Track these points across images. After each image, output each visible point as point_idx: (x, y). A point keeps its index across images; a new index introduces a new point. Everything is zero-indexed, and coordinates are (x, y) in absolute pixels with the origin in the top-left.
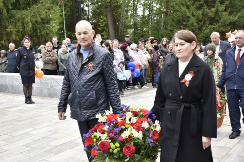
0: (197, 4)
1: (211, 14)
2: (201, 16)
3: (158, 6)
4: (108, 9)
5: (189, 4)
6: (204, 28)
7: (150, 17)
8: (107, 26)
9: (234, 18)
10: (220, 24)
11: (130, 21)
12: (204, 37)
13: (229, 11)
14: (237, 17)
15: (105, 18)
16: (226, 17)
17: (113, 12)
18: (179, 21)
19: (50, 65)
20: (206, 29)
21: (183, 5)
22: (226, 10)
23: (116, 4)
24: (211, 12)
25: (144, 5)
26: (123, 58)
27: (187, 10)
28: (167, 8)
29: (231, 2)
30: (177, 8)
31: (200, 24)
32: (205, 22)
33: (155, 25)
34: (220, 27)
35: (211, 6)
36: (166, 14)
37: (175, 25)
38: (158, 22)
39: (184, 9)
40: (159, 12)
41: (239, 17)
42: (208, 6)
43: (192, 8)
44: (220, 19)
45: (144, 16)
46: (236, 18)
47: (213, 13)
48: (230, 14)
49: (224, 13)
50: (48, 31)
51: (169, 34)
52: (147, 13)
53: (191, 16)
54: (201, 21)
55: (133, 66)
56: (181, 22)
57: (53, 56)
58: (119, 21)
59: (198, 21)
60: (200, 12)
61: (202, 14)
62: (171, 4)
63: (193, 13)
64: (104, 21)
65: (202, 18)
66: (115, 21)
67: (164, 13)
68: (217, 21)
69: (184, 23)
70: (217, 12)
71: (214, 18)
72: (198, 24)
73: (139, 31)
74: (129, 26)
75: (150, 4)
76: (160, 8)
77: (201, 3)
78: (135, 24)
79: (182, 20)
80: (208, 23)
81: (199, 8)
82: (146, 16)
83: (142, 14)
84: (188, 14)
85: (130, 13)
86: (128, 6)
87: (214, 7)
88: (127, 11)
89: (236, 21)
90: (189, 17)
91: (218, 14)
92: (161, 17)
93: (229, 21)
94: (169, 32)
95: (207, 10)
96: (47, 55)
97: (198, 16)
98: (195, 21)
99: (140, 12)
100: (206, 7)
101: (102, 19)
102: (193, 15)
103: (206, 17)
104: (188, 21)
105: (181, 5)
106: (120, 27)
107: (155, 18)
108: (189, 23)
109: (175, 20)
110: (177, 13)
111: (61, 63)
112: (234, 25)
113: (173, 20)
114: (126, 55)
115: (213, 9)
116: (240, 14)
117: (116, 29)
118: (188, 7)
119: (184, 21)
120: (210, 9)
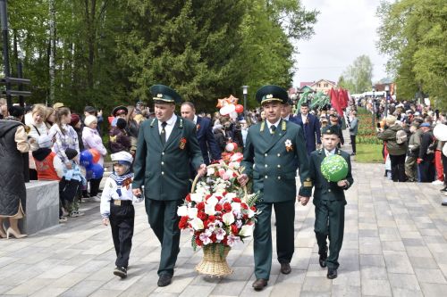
0: (152, 46)
1: (178, 66)
2: (162, 68)
5: (138, 44)
9: (216, 75)
10: (194, 83)
13: (206, 61)
16: (203, 72)
18: (120, 74)
21: (127, 45)
22: (201, 61)
24: (178, 62)
27: (135, 55)
29: (209, 47)
32: (168, 78)
34: (194, 89)
35: (176, 51)
39: (130, 53)
41: (224, 73)
42: (171, 50)
43: (144, 52)
44: (194, 75)
46: (219, 75)
47: (181, 63)
48: (210, 65)
49: (199, 65)
51: (101, 98)
53: (143, 66)
54: (161, 77)
59: (157, 76)
60: (160, 60)
61: (164, 65)
63: (146, 61)
65: (164, 71)
68: (190, 79)
69: (131, 80)
70: (189, 62)
71: (183, 73)
77: (160, 44)
79: (126, 73)
80: (173, 79)
81: (158, 52)
84: (138, 64)
87: (181, 53)
89: (219, 80)
90: (140, 69)
91: (189, 66)
93: (209, 79)
94: (102, 96)
95: (171, 58)
97: (157, 68)
98: (152, 77)
100: (169, 53)
102: (146, 65)
103: (169, 70)
104: (139, 76)
105: (124, 47)
108: (139, 81)
109: (112, 72)
110: (118, 60)
113: (108, 73)
115: (182, 57)
116: (224, 69)
118: (137, 51)
119: (131, 76)
120: (175, 56)
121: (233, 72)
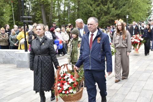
0: (97, 3)
1: (105, 9)
2: (99, 10)
3: (73, 4)
4: (42, 6)
5: (92, 3)
6: (101, 18)
7: (69, 11)
8: (41, 17)
9: (118, 12)
10: (110, 15)
11: (56, 14)
12: (101, 23)
13: (115, 7)
14: (120, 11)
15: (40, 12)
16: (114, 11)
17: (45, 8)
18: (86, 13)
19: (4, 43)
20: (102, 18)
21: (88, 3)
22: (113, 7)
23: (47, 3)
24: (105, 8)
25: (64, 4)
26: (52, 37)
27: (90, 7)
28: (79, 5)
29: (116, 2)
30: (85, 5)
31: (99, 15)
32: (102, 14)
33: (72, 16)
34: (110, 17)
35: (105, 4)
36: (78, 9)
37: (84, 16)
38: (74, 14)
39: (89, 6)
40: (74, 8)
41: (121, 11)
42: (103, 4)
43: (94, 6)
44: (110, 12)
45: (65, 11)
48: (116, 9)
49: (113, 9)
50: (2, 21)
52: (66, 9)
53: (93, 10)
54: (99, 13)
55: (58, 42)
56: (88, 14)
57: (5, 37)
58: (49, 14)
59: (98, 13)
60: (98, 8)
61: (100, 9)
62: (81, 3)
63: (94, 9)
64: (40, 14)
65: (100, 11)
66: (47, 14)
67: (77, 8)
68: (109, 14)
70: (108, 8)
71: (107, 12)
72: (98, 15)
73: (62, 20)
74: (56, 17)
75: (68, 3)
76: (75, 5)
77: (99, 2)
78: (59, 16)
79: (88, 13)
80: (103, 14)
81: (98, 6)
82: (66, 11)
83: (64, 9)
84: (92, 9)
85: (56, 9)
86: (54, 5)
87: (106, 5)
88: (54, 8)
89: (120, 14)
90: (92, 11)
92: (75, 11)
93: (116, 13)
95: (103, 7)
96: (2, 36)
97: (98, 10)
98: (96, 14)
99: (62, 8)
100: (102, 5)
101: (38, 13)
102: (94, 10)
103: (102, 11)
104: (92, 14)
105: (87, 4)
106: (50, 18)
107: (72, 12)
109: (84, 13)
110: (85, 9)
111: (11, 41)
112: (118, 16)
113: (82, 13)
114: (54, 35)
115: (106, 6)
116: (121, 9)
117: (48, 19)
118: (91, 5)
119: (89, 13)
120: (104, 6)
121: (125, 11)
